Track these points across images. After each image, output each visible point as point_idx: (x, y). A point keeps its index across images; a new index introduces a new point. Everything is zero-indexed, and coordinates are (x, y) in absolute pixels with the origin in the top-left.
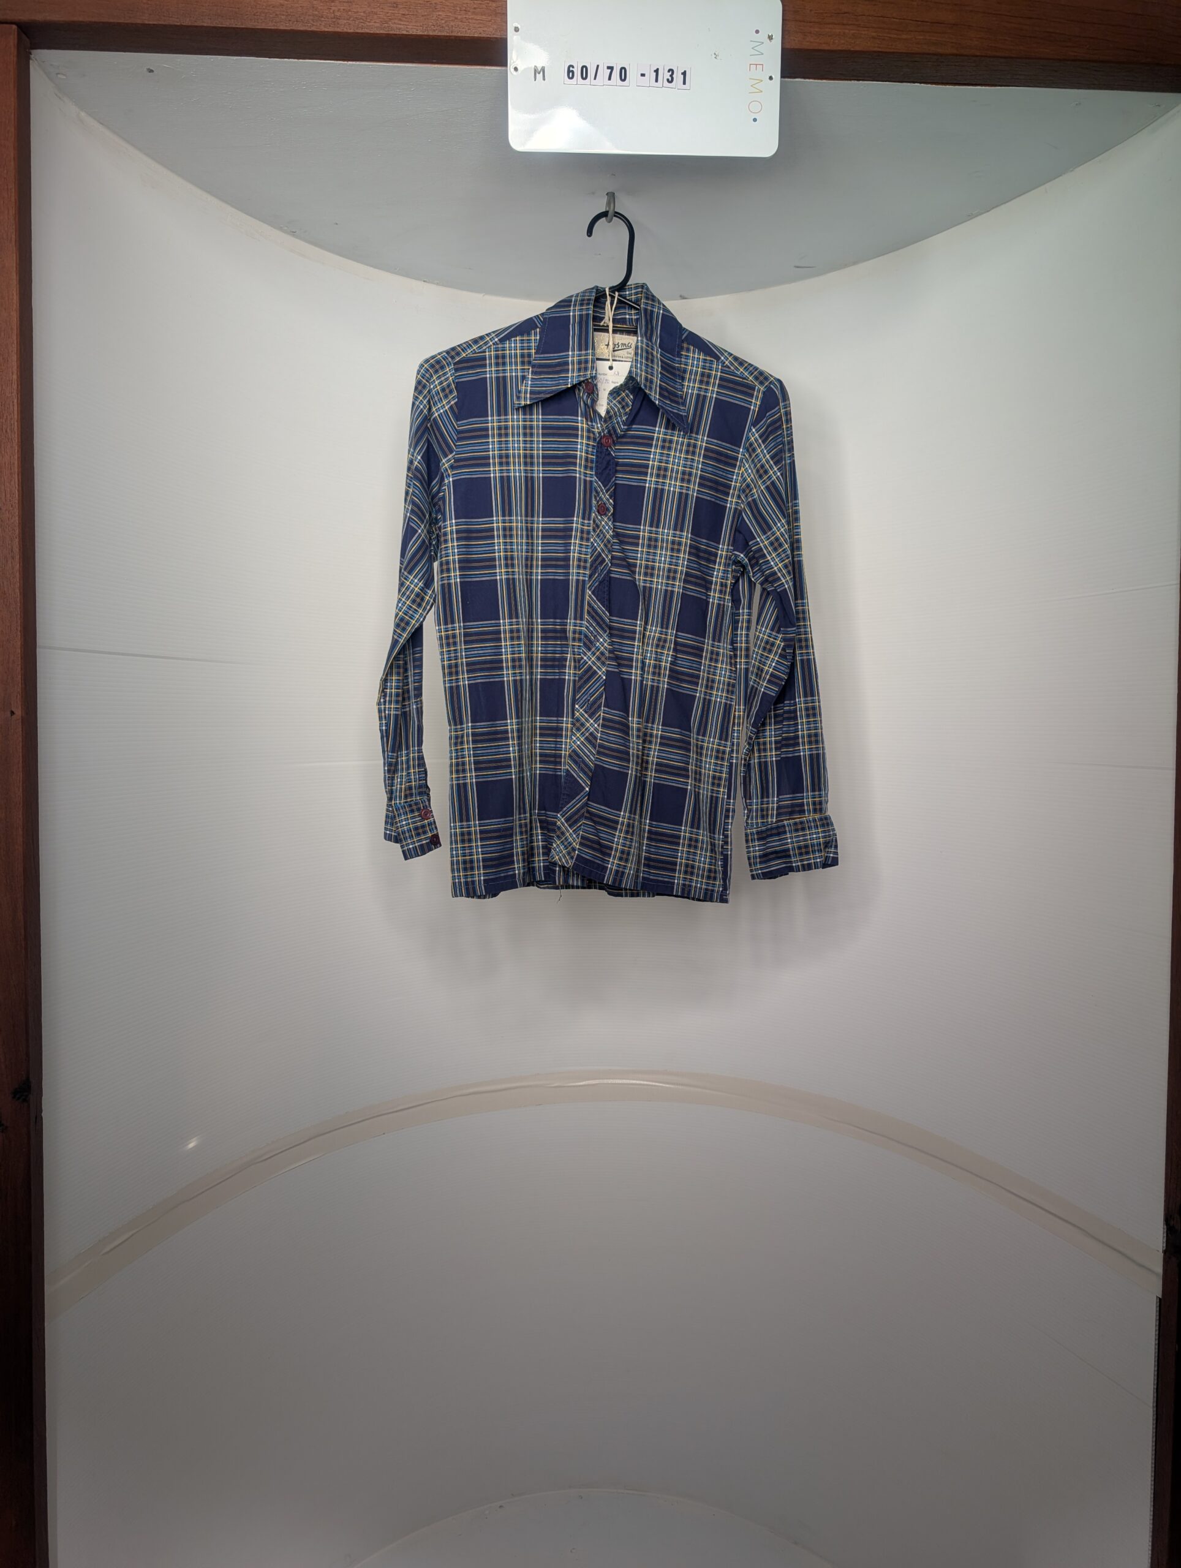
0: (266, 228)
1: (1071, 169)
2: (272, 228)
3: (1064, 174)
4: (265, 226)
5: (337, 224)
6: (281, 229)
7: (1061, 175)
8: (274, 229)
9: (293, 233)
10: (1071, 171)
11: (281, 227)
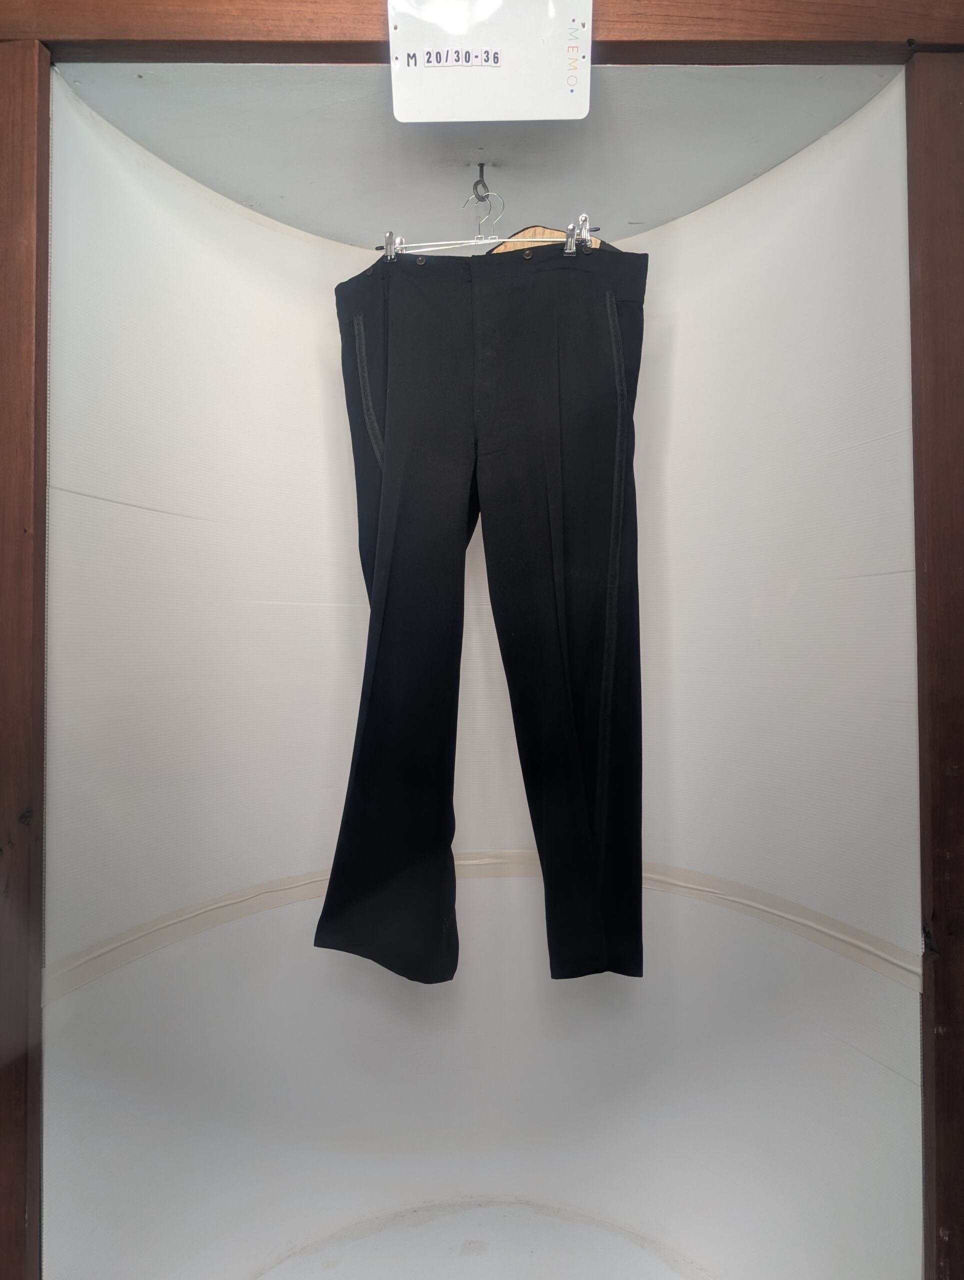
0: (231, 203)
1: (826, 133)
2: (234, 203)
3: (822, 136)
4: (230, 201)
5: (282, 197)
6: (241, 203)
7: (819, 138)
8: (237, 205)
9: (251, 207)
10: (826, 134)
11: (242, 202)
